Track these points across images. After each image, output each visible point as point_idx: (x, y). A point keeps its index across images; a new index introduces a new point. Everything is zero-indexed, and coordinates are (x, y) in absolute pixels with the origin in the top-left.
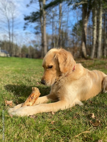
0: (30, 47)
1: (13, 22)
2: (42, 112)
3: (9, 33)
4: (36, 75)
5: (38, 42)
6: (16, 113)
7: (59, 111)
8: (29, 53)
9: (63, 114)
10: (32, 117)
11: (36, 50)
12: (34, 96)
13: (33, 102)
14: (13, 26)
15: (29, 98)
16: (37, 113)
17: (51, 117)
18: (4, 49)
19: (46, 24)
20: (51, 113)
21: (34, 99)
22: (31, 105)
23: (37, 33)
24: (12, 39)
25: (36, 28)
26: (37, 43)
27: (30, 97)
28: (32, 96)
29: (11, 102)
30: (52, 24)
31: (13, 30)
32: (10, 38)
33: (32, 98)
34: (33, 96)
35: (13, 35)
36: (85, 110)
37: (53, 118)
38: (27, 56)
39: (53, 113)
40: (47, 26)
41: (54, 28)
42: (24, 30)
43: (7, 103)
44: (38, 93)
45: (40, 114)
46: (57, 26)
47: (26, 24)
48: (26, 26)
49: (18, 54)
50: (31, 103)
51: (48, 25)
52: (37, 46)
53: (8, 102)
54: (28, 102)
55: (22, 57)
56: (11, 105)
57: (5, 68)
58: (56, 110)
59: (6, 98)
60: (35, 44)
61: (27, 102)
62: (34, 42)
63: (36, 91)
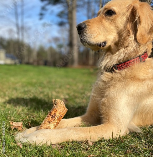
0: (51, 49)
1: (22, 5)
2: (71, 140)
3: (17, 25)
4: (60, 90)
5: (64, 39)
6: (28, 140)
7: (100, 141)
8: (49, 58)
9: (108, 145)
10: (54, 146)
11: (60, 53)
12: (57, 114)
13: (55, 124)
14: (22, 13)
15: (49, 117)
16: (62, 141)
17: (87, 149)
18: (10, 52)
19: (77, 6)
20: (87, 143)
21: (56, 118)
22: (52, 128)
23: (61, 24)
24: (23, 35)
25: (60, 15)
26: (62, 42)
27: (51, 115)
28: (53, 113)
29: (20, 124)
30: (86, 6)
31: (22, 20)
32: (18, 33)
33: (53, 117)
34: (55, 114)
35: (23, 28)
36: (148, 142)
37: (91, 150)
38: (46, 64)
39: (91, 144)
40: (78, 11)
41: (90, 14)
42: (41, 19)
43: (13, 125)
44: (63, 109)
45: (68, 143)
46: (95, 10)
47: (43, 8)
48: (43, 12)
49: (31, 61)
50: (52, 126)
51: (79, 9)
52: (60, 46)
53: (15, 124)
54: (47, 123)
55: (38, 64)
56: (20, 129)
57: (12, 79)
58: (96, 139)
59: (13, 118)
60: (59, 43)
61: (45, 124)
62: (56, 39)
63: (59, 105)
